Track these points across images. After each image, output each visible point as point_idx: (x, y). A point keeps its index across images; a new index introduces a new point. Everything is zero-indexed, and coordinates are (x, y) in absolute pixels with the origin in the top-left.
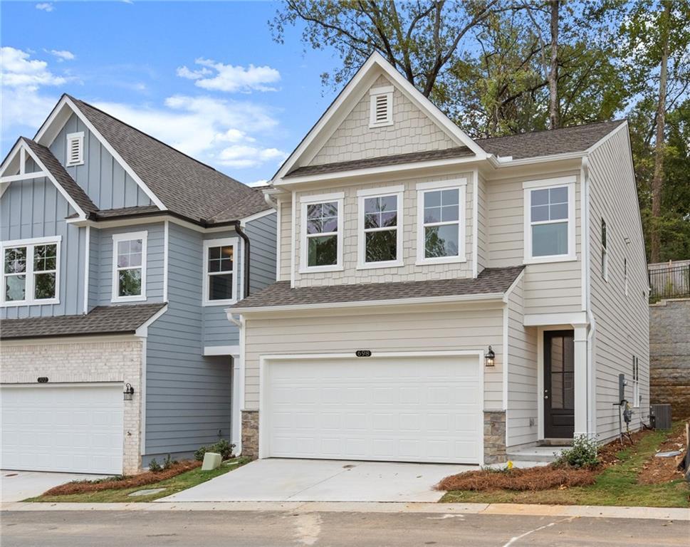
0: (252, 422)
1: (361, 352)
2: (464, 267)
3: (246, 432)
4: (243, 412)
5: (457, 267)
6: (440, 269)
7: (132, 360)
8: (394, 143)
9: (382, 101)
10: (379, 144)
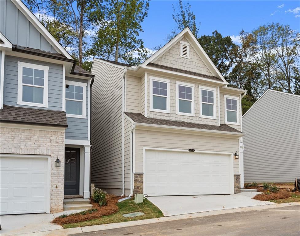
0: (140, 179)
1: (191, 149)
2: (216, 121)
3: (137, 184)
4: (135, 174)
5: (214, 121)
6: (208, 120)
7: (58, 143)
8: (189, 66)
9: (185, 48)
10: (184, 65)
